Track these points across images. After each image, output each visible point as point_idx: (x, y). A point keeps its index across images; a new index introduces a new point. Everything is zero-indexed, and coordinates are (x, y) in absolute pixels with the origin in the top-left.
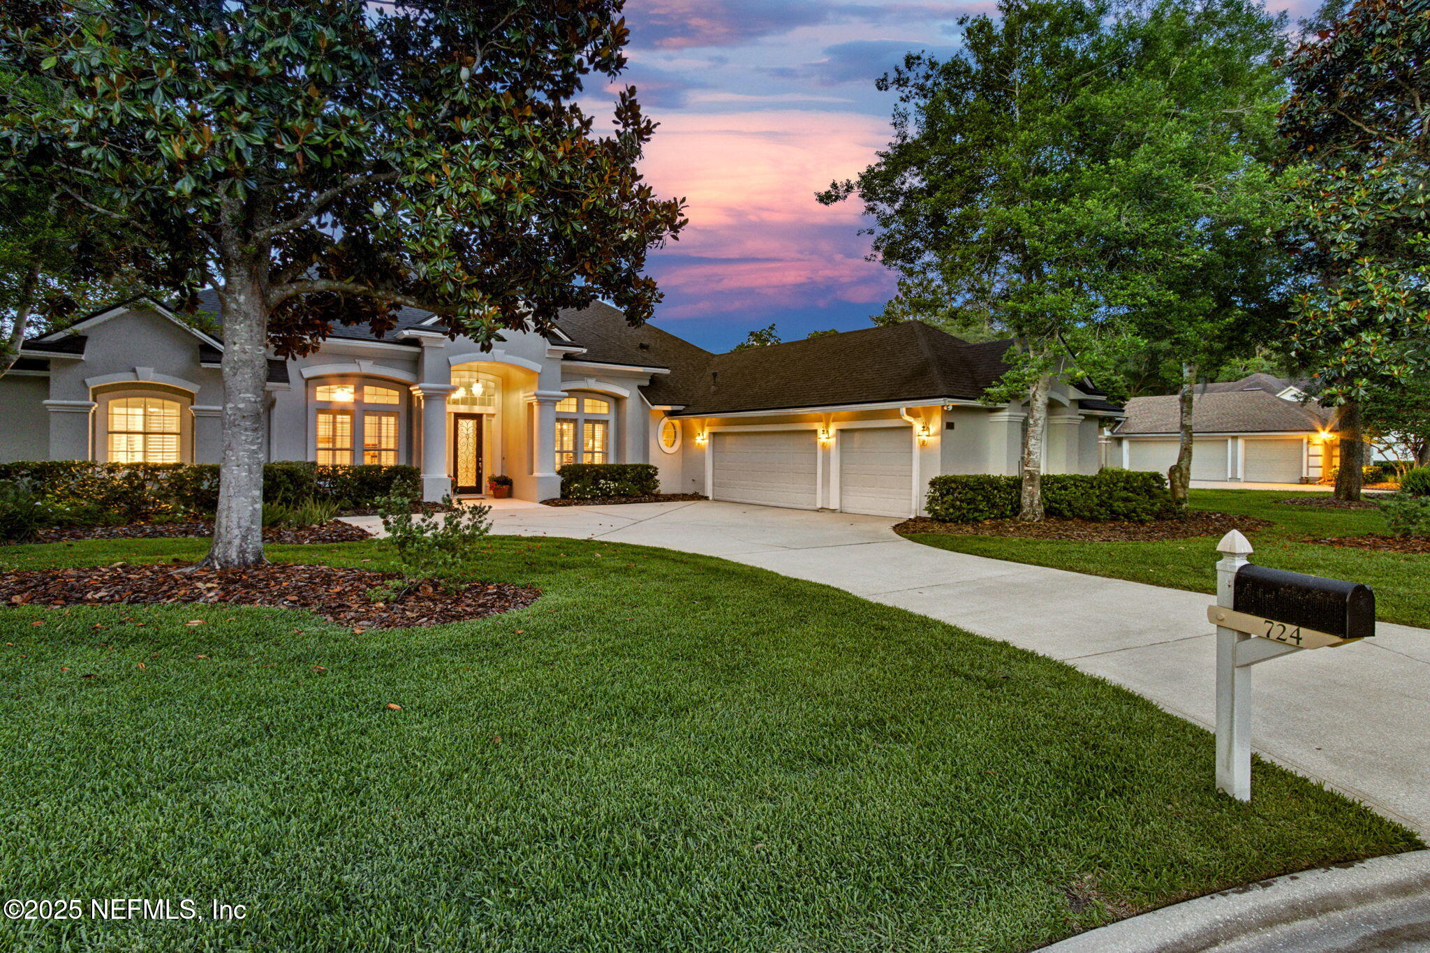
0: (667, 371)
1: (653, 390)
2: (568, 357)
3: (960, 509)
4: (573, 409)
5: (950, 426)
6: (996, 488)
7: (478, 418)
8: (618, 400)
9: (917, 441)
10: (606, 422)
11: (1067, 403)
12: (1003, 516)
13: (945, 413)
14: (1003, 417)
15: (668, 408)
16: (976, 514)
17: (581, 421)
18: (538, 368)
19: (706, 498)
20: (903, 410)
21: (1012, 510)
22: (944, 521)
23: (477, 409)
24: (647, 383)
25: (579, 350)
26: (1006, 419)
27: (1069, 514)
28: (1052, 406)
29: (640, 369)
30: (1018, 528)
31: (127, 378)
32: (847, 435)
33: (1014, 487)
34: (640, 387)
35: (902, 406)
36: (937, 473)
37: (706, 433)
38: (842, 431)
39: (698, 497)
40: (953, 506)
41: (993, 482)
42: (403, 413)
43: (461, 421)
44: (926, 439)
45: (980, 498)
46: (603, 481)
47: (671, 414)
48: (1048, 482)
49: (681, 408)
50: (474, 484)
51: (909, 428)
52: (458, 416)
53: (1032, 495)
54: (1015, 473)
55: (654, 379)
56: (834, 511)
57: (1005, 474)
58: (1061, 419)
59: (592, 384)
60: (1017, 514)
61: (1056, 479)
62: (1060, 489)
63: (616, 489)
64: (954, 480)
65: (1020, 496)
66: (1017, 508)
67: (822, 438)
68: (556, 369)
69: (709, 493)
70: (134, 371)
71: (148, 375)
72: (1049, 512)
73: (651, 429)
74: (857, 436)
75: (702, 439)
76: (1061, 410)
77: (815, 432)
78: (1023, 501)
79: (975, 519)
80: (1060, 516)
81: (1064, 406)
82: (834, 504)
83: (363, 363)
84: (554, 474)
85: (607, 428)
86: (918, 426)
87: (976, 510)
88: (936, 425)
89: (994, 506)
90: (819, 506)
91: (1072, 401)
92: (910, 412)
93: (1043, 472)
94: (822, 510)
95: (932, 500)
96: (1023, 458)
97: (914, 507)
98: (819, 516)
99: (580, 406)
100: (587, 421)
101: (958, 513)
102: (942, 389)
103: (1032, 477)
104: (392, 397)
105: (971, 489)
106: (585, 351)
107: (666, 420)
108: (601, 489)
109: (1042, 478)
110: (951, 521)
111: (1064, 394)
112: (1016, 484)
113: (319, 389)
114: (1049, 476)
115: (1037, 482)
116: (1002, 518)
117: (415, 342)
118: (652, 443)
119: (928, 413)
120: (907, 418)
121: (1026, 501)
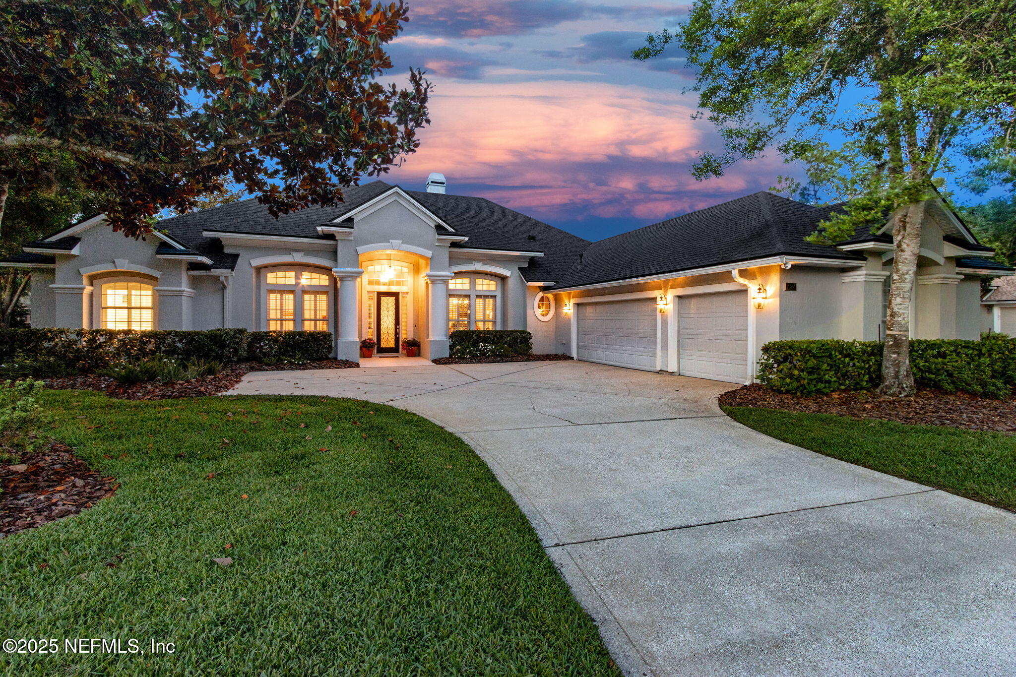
0: (542, 254)
1: (530, 270)
2: (454, 245)
3: (798, 379)
4: (467, 287)
5: (791, 287)
6: (848, 355)
7: (396, 295)
8: (503, 279)
9: (752, 304)
10: (494, 297)
11: (942, 261)
12: (857, 387)
13: (784, 271)
14: (858, 276)
15: (541, 284)
16: (820, 386)
17: (473, 296)
18: (429, 254)
19: (572, 358)
20: (735, 273)
21: (871, 380)
22: (780, 392)
23: (394, 289)
24: (526, 265)
25: (462, 238)
26: (862, 278)
27: (950, 387)
28: (923, 264)
29: (518, 253)
30: (879, 405)
31: (110, 268)
32: (683, 301)
33: (872, 354)
34: (520, 269)
35: (735, 269)
36: (775, 337)
37: (571, 304)
38: (680, 297)
39: (566, 357)
40: (791, 376)
41: (845, 350)
42: (332, 292)
43: (383, 298)
44: (762, 302)
45: (825, 366)
46: (481, 344)
47: (545, 289)
48: (918, 349)
49: (552, 284)
50: (393, 346)
51: (744, 291)
52: (380, 294)
53: (897, 364)
54: (874, 337)
55: (532, 260)
56: (672, 373)
57: (860, 338)
58: (934, 278)
59: (478, 266)
60: (877, 386)
61: (930, 345)
62: (934, 356)
63: (492, 351)
64: (791, 346)
65: (880, 365)
66: (876, 379)
67: (660, 305)
68: (445, 254)
69: (574, 354)
70: (114, 262)
71: (124, 265)
72: (921, 384)
73: (528, 301)
74: (693, 301)
75: (569, 309)
76: (934, 269)
77: (655, 299)
78: (884, 371)
79: (819, 391)
80: (938, 389)
81: (937, 264)
82: (672, 367)
83: (295, 254)
84: (444, 338)
85: (495, 302)
86: (753, 287)
87: (820, 381)
88: (774, 285)
89: (845, 375)
90: (658, 368)
91: (949, 259)
92: (743, 273)
93: (911, 336)
94: (661, 372)
95: (765, 368)
96: (884, 322)
97: (749, 373)
98: (659, 378)
99: (472, 284)
100: (478, 296)
101: (795, 384)
102: (780, 246)
103: (897, 342)
104: (323, 280)
105: (815, 356)
106: (466, 239)
107: (541, 294)
108: (480, 350)
109: (912, 344)
110: (787, 392)
111: (938, 250)
112: (877, 350)
113: (269, 275)
114: (920, 342)
115: (905, 349)
116: (856, 390)
117: (331, 237)
118: (529, 312)
119: (765, 272)
120: (742, 281)
121: (888, 371)
